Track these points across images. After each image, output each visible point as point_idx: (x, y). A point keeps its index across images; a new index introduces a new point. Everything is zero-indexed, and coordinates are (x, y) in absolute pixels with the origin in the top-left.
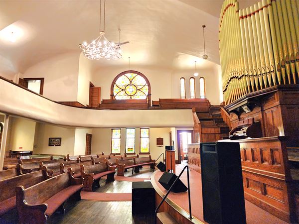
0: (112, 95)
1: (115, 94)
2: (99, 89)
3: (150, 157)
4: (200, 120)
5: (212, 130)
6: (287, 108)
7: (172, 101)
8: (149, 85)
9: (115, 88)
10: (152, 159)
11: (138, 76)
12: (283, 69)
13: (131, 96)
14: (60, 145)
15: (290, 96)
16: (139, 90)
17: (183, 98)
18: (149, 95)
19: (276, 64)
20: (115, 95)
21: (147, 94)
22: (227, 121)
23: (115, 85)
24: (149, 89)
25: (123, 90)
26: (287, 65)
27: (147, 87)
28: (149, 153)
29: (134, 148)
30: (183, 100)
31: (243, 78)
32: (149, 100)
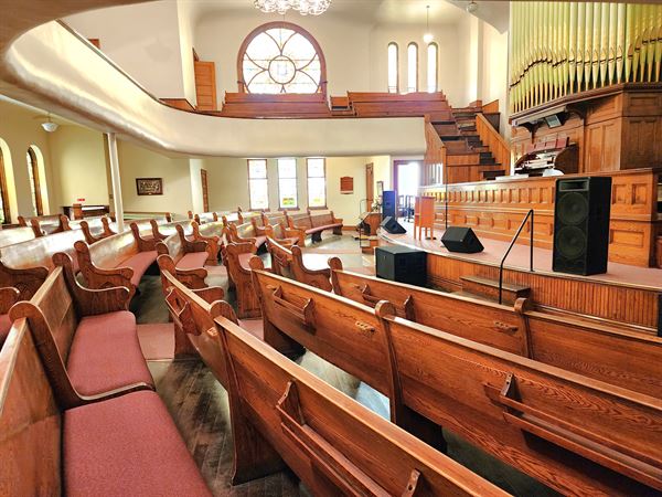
0: (241, 82)
1: (247, 79)
2: (211, 66)
3: (332, 214)
4: (443, 139)
5: (466, 160)
6: (631, 122)
7: (375, 97)
8: (322, 60)
9: (246, 64)
10: (337, 217)
11: (298, 35)
12: (636, 55)
13: (283, 84)
14: (161, 194)
15: (639, 102)
16: (299, 70)
17: (393, 91)
18: (323, 83)
19: (628, 45)
20: (247, 81)
21: (318, 80)
22: (488, 141)
23: (245, 57)
24: (323, 68)
25: (264, 70)
26: (643, 48)
27: (317, 64)
28: (326, 208)
29: (295, 198)
30: (394, 95)
31: (565, 65)
32: (325, 96)
